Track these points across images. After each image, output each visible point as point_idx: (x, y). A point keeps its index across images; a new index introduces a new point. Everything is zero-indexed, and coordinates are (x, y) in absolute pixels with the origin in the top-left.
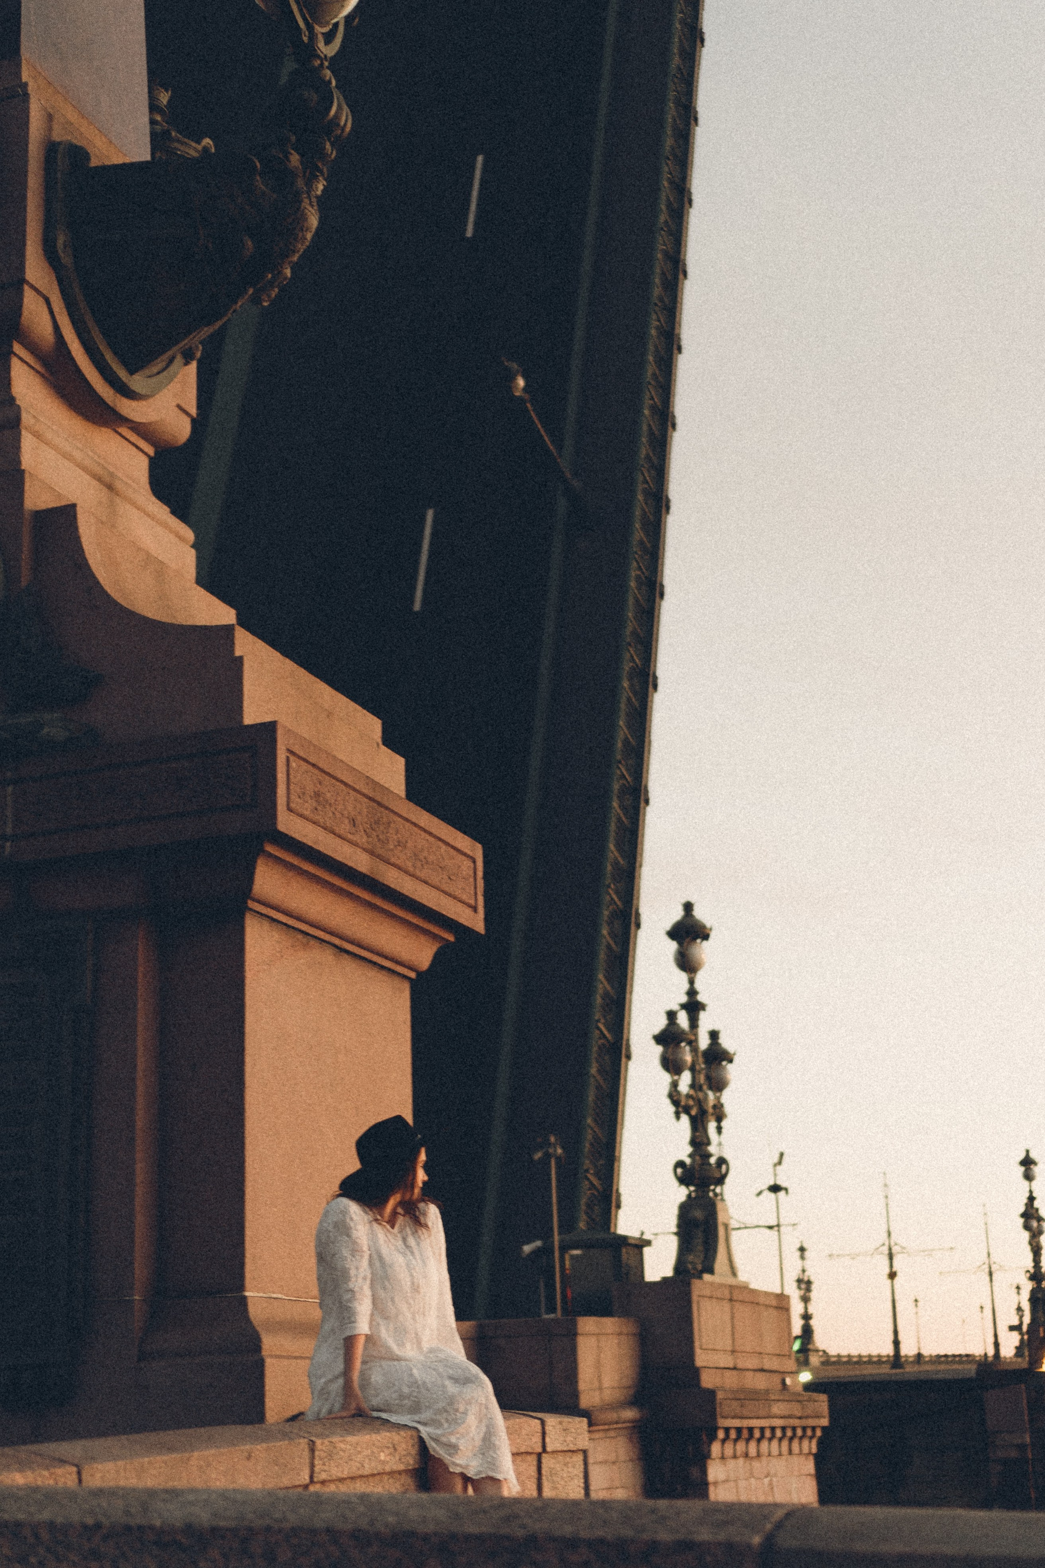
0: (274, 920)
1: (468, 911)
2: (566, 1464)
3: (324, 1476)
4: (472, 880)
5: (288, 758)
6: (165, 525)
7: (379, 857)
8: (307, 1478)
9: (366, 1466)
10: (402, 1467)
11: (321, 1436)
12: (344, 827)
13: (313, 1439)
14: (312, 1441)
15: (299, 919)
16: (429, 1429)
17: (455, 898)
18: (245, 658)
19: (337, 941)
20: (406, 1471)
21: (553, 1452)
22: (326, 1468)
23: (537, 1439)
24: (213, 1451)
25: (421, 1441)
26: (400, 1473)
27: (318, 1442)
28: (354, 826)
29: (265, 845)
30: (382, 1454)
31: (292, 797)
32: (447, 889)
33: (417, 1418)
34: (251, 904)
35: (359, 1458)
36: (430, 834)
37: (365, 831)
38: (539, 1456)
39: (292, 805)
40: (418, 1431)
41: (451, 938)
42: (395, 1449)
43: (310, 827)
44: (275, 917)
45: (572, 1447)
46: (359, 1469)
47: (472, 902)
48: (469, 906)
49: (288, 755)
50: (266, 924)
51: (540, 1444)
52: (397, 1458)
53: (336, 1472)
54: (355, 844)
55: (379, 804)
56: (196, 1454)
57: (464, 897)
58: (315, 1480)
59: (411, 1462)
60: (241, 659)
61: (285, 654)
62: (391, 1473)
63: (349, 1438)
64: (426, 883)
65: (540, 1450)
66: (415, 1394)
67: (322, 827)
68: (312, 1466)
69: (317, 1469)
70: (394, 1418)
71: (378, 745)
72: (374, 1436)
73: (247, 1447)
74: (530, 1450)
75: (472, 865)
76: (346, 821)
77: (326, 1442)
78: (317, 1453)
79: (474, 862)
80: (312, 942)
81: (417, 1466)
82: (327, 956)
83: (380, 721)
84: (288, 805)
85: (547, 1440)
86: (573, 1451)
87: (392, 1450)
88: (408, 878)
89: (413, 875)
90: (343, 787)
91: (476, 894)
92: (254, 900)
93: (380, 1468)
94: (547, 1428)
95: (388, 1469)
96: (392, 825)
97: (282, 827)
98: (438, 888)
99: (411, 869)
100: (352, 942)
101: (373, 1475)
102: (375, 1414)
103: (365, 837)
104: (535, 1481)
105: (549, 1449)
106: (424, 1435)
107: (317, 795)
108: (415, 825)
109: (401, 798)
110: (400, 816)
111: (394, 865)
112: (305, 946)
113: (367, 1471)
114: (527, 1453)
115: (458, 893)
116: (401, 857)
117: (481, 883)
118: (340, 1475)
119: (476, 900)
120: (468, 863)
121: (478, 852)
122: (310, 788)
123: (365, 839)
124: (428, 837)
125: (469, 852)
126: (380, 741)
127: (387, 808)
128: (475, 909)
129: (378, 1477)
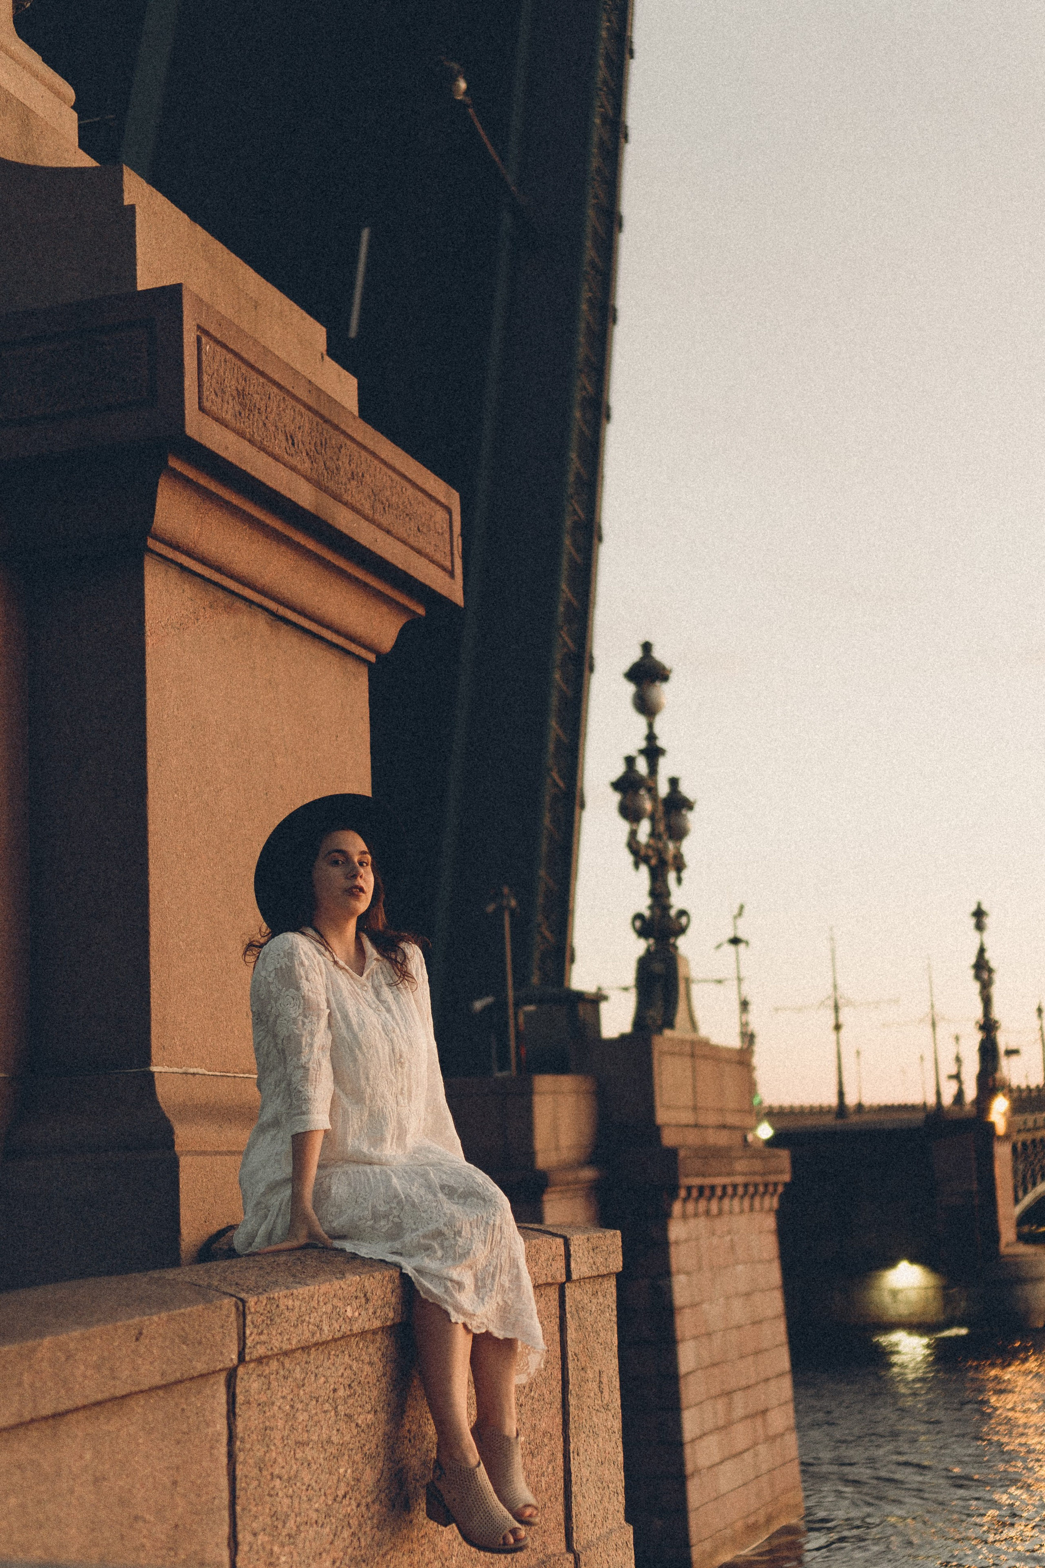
0: (183, 568)
1: (442, 574)
2: (595, 1294)
3: (261, 1351)
4: (447, 536)
5: (199, 340)
6: (36, 75)
7: (326, 490)
8: (234, 1357)
9: (326, 1328)
10: (377, 1324)
11: (258, 1290)
12: (279, 445)
13: (243, 1295)
14: (242, 1300)
15: (219, 569)
16: (417, 1261)
17: (426, 556)
18: (138, 210)
19: (272, 606)
20: (382, 1329)
21: (579, 1280)
22: (263, 1338)
23: (561, 1264)
24: (76, 1334)
25: (405, 1278)
26: (374, 1332)
27: (251, 1301)
28: (293, 444)
29: (170, 458)
30: (349, 1309)
31: (206, 393)
32: (415, 544)
33: (397, 1245)
34: (151, 542)
35: (314, 1318)
36: (394, 470)
37: (307, 454)
38: (562, 1288)
39: (207, 404)
40: (401, 1268)
41: (421, 611)
42: (367, 1300)
43: (231, 437)
44: (186, 564)
45: (603, 1271)
46: (313, 1334)
47: (448, 564)
48: (444, 568)
49: (198, 333)
50: (173, 574)
51: (564, 1271)
52: (371, 1311)
53: (278, 1343)
54: (293, 469)
55: (326, 421)
56: (47, 1341)
57: (438, 557)
58: (247, 1358)
59: (391, 1315)
60: (132, 207)
61: (194, 218)
62: (363, 1333)
63: (302, 1291)
64: (388, 532)
65: (564, 1279)
66: (395, 1212)
67: (249, 441)
68: (242, 1339)
69: (249, 1342)
70: (364, 1250)
71: (322, 354)
72: (337, 1284)
73: (136, 1320)
74: (550, 1280)
75: (448, 517)
76: (281, 437)
77: (263, 1298)
78: (249, 1318)
79: (450, 512)
80: (239, 604)
81: (397, 1320)
82: (261, 624)
83: (324, 329)
84: (199, 403)
85: (573, 1265)
86: (603, 1276)
87: (363, 1300)
88: (365, 524)
89: (372, 521)
90: (275, 390)
91: (452, 554)
92: (156, 538)
93: (345, 1328)
94: (572, 1248)
95: (356, 1328)
96: (343, 450)
97: (191, 430)
98: (404, 542)
99: (368, 511)
100: (293, 609)
101: (335, 1340)
102: (337, 1244)
103: (308, 462)
104: (558, 1320)
105: (575, 1276)
106: (409, 1270)
107: (241, 394)
108: (373, 454)
109: (354, 417)
110: (353, 440)
111: (346, 504)
112: (228, 608)
113: (327, 1335)
114: (550, 1285)
115: (429, 550)
116: (355, 494)
117: (458, 542)
118: (286, 1347)
119: (452, 562)
120: (440, 515)
121: (454, 500)
122: (231, 384)
123: (308, 464)
124: (390, 472)
125: (443, 500)
126: (325, 353)
127: (336, 427)
128: (452, 574)
129: (342, 1342)
